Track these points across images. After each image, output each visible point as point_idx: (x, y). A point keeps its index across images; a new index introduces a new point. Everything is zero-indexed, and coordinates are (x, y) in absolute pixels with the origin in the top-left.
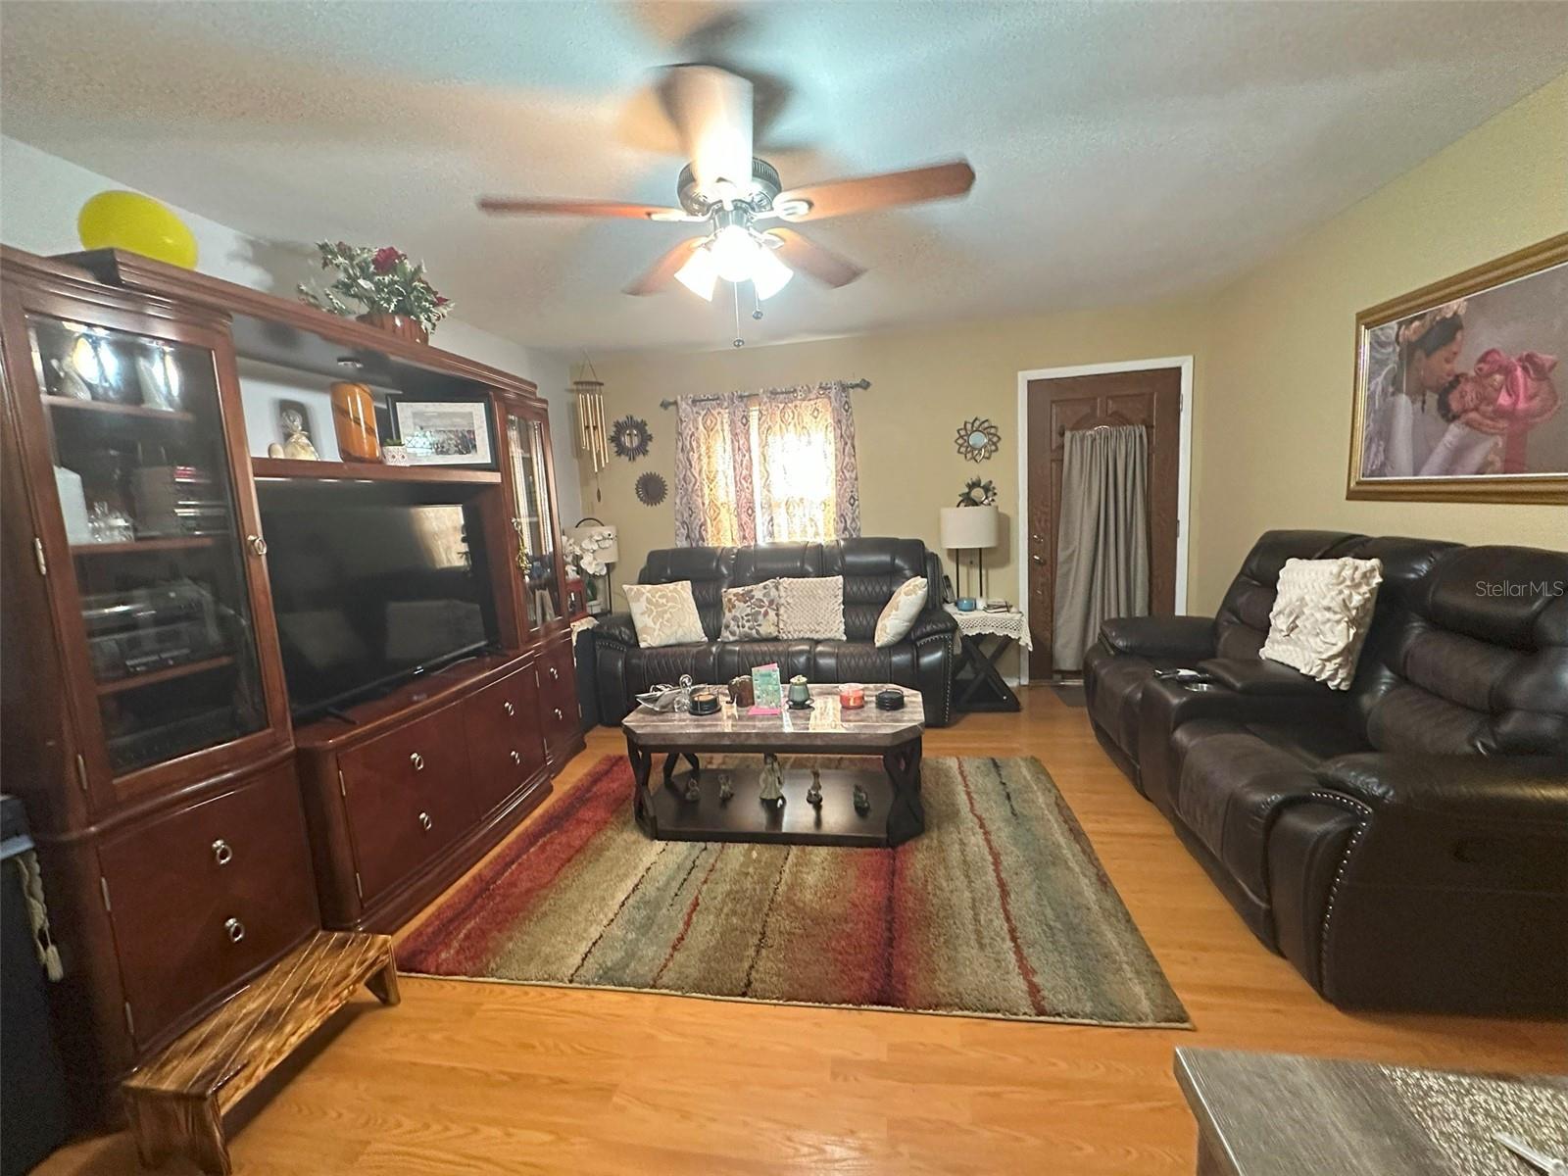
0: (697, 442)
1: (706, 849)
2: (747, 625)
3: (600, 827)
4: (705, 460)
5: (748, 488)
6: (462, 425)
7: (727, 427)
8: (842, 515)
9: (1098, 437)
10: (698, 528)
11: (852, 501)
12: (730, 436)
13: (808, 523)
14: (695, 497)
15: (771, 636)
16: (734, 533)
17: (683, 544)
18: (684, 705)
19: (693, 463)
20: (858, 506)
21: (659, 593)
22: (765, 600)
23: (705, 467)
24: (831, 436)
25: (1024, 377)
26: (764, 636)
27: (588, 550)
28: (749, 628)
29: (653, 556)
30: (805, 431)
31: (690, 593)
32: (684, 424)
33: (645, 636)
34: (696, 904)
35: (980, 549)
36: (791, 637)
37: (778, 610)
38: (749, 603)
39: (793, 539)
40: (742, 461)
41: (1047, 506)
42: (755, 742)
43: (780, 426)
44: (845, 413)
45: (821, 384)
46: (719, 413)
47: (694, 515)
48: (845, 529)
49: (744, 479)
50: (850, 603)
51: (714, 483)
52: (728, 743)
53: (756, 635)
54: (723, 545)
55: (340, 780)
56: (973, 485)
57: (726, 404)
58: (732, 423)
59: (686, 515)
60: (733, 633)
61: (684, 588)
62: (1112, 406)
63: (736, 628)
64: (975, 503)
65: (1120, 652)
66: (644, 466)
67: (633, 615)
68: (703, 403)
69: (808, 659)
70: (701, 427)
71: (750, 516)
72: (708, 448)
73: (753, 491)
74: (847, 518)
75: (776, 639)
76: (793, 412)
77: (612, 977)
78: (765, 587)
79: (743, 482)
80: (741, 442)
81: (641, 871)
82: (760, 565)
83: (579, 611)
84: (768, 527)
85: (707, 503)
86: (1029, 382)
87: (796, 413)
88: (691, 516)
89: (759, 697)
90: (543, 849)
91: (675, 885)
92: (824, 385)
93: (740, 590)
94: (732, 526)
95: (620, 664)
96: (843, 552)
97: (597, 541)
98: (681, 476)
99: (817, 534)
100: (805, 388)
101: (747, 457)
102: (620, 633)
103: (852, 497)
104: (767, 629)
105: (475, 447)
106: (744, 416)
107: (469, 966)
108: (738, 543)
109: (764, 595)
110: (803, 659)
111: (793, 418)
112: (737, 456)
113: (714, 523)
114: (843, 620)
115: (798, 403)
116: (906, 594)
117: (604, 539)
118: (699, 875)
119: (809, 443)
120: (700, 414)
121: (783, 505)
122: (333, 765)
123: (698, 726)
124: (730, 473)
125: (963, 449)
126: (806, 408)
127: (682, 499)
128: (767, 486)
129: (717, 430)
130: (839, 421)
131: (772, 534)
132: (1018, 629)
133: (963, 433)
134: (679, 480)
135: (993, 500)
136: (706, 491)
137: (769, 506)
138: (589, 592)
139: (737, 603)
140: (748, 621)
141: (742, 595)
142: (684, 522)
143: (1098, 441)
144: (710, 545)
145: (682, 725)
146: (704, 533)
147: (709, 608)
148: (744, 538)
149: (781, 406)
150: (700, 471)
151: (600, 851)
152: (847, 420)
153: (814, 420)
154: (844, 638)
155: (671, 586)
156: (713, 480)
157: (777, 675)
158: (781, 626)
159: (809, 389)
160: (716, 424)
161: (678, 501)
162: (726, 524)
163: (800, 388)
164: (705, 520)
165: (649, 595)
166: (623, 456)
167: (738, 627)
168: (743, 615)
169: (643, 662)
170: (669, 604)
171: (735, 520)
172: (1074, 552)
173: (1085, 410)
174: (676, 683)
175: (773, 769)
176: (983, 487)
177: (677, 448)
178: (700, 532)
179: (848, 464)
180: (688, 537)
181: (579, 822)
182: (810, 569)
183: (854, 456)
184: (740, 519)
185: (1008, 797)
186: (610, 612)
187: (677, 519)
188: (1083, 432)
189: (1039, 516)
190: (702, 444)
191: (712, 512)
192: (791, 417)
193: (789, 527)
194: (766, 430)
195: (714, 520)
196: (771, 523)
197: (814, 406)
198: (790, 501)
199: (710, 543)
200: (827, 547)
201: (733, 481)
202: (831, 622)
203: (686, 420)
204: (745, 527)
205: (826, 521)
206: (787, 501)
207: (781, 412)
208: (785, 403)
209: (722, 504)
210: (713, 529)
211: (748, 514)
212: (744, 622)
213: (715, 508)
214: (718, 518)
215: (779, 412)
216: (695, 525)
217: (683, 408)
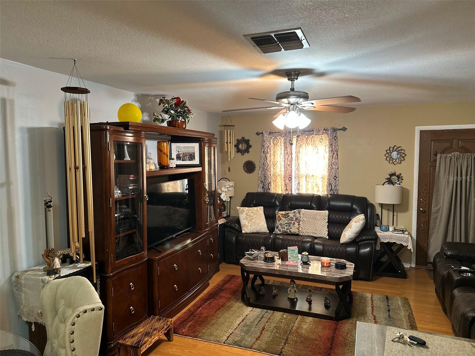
0: (270, 149)
1: (267, 312)
2: (286, 227)
3: (229, 299)
4: (272, 157)
5: (290, 169)
6: (190, 151)
7: (283, 144)
8: (330, 184)
9: (453, 157)
10: (267, 184)
11: (335, 178)
12: (284, 148)
13: (315, 186)
14: (267, 172)
15: (296, 233)
16: (283, 188)
17: (260, 190)
18: (262, 257)
19: (268, 158)
20: (338, 180)
21: (251, 211)
22: (294, 218)
23: (272, 160)
24: (327, 150)
25: (418, 129)
26: (293, 233)
27: (224, 191)
28: (286, 229)
29: (248, 194)
30: (316, 148)
31: (263, 211)
32: (265, 142)
33: (244, 228)
34: (264, 328)
35: (393, 204)
36: (304, 235)
37: (299, 222)
38: (287, 219)
39: (307, 192)
40: (288, 158)
41: (427, 187)
42: (288, 274)
43: (306, 145)
44: (335, 141)
45: (325, 128)
46: (280, 138)
47: (266, 179)
48: (331, 189)
49: (288, 165)
50: (331, 222)
51: (276, 166)
52: (278, 274)
53: (290, 233)
54: (277, 192)
55: (158, 269)
56: (392, 175)
57: (283, 135)
58: (285, 143)
59: (263, 179)
60: (280, 230)
61: (260, 210)
62: (461, 144)
63: (281, 228)
64: (393, 183)
65: (448, 257)
66: (247, 157)
67: (240, 219)
68: (273, 134)
69: (311, 245)
70: (272, 143)
71: (290, 181)
72: (274, 152)
73: (292, 171)
74: (332, 185)
75: (298, 235)
76: (311, 139)
77: (237, 344)
78: (294, 213)
79: (288, 166)
80: (288, 150)
81: (244, 316)
82: (293, 203)
83: (220, 216)
84: (297, 187)
85: (272, 174)
86: (420, 131)
87: (313, 140)
88: (265, 180)
89: (290, 258)
90: (209, 304)
91: (256, 322)
92: (326, 129)
93: (283, 212)
94: (282, 185)
95: (234, 238)
96: (329, 200)
97: (227, 188)
98: (262, 163)
99: (318, 191)
100: (317, 130)
101: (290, 157)
102: (235, 226)
103: (335, 176)
104: (294, 230)
105: (194, 158)
106: (290, 140)
107: (192, 334)
108: (284, 192)
109: (294, 216)
110: (308, 245)
111: (311, 142)
112: (286, 156)
113: (275, 183)
114: (327, 230)
115: (314, 136)
116: (355, 222)
117: (230, 187)
118: (264, 320)
119: (317, 153)
120: (272, 138)
121: (305, 177)
122: (157, 265)
123: (267, 266)
124: (283, 163)
125: (388, 159)
126: (317, 138)
127: (262, 172)
128: (298, 169)
129: (279, 145)
130: (332, 144)
131: (298, 189)
132: (407, 241)
133: (388, 151)
134: (261, 164)
135: (401, 182)
136: (272, 169)
137: (298, 177)
138: (223, 208)
139: (282, 218)
140: (286, 226)
141: (285, 215)
142: (262, 182)
143: (453, 160)
144: (272, 192)
145: (261, 265)
146: (270, 187)
147: (270, 218)
148: (287, 190)
149: (306, 137)
150: (270, 161)
151: (230, 307)
152: (335, 144)
153: (320, 143)
154: (328, 237)
155: (256, 208)
156: (275, 165)
157: (297, 251)
158: (300, 230)
159: (319, 130)
160: (278, 143)
161: (260, 173)
162: (280, 184)
163: (315, 130)
164: (271, 181)
165: (247, 212)
166: (239, 153)
167: (282, 228)
168: (285, 223)
169: (244, 239)
170: (255, 216)
171: (283, 182)
172: (440, 208)
173: (448, 145)
174: (259, 249)
175: (293, 286)
176: (397, 176)
177: (261, 151)
178: (268, 186)
179: (334, 162)
180: (263, 187)
181: (221, 297)
182: (315, 206)
183: (337, 159)
184: (285, 182)
185: (389, 311)
186: (229, 216)
187: (259, 180)
188: (446, 154)
189: (423, 191)
190: (272, 151)
191: (274, 178)
192: (310, 141)
193: (306, 187)
194: (299, 146)
195: (275, 181)
196: (299, 185)
197: (321, 138)
198: (307, 176)
199: (272, 191)
200: (323, 197)
201: (284, 166)
202: (322, 230)
203: (266, 141)
204: (287, 185)
205: (323, 185)
206: (306, 176)
207: (306, 139)
208: (309, 135)
209: (278, 175)
210: (274, 185)
211: (289, 180)
212: (285, 226)
213: (275, 177)
214: (276, 181)
215: (305, 139)
216: (266, 183)
217: (265, 136)
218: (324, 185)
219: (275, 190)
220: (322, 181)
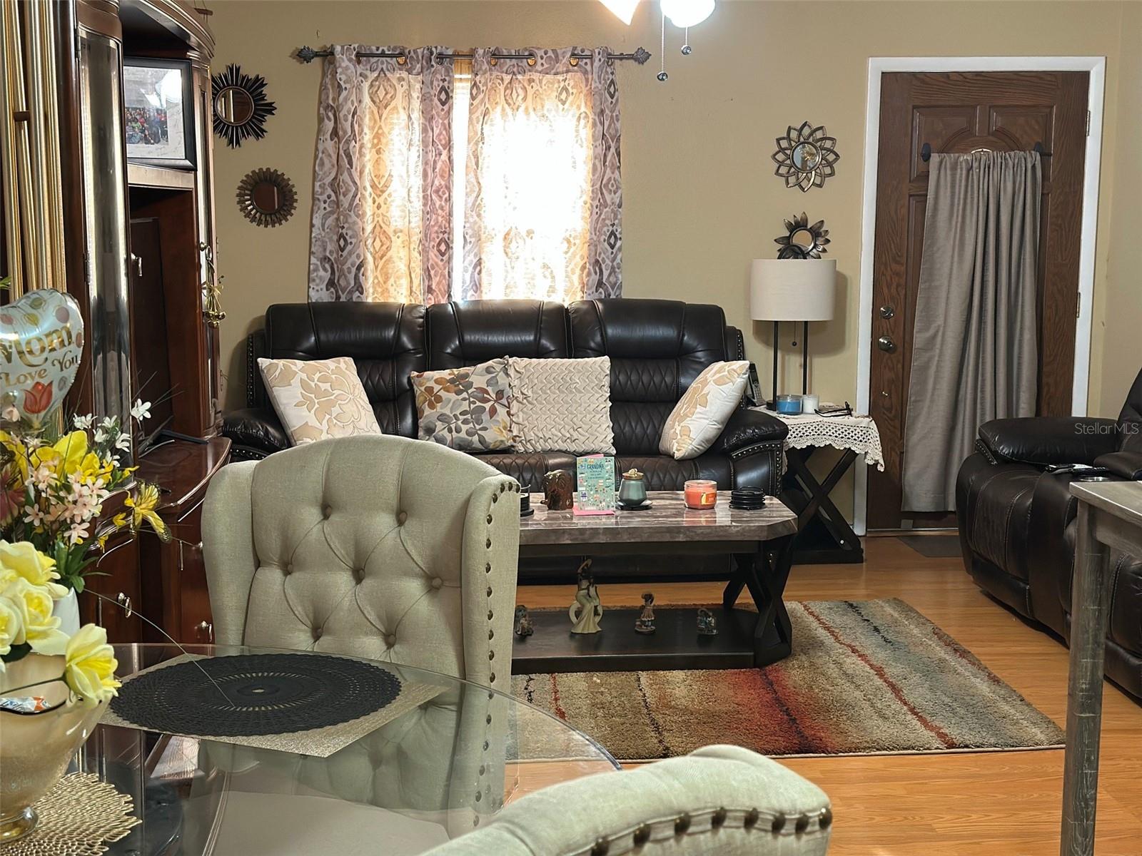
0: (361, 124)
2: (464, 428)
4: (370, 155)
5: (442, 208)
6: (143, 99)
7: (414, 105)
8: (597, 261)
9: (975, 165)
10: (354, 270)
11: (612, 241)
12: (420, 121)
13: (539, 272)
14: (354, 218)
15: (502, 446)
16: (416, 282)
17: (320, 294)
19: (354, 160)
20: (620, 249)
22: (489, 389)
23: (371, 168)
24: (586, 133)
25: (877, 66)
26: (491, 447)
28: (468, 433)
29: (276, 312)
30: (546, 124)
31: (356, 374)
32: (344, 93)
35: (806, 322)
37: (510, 406)
38: (465, 395)
40: (436, 162)
41: (902, 264)
43: (503, 110)
44: (610, 100)
45: (575, 48)
46: (401, 79)
47: (349, 248)
48: (600, 284)
49: (437, 191)
50: (621, 401)
51: (385, 195)
53: (480, 446)
54: (394, 301)
56: (797, 226)
57: (414, 66)
58: (425, 99)
59: (331, 246)
61: (347, 370)
62: (997, 120)
63: (444, 432)
64: (804, 255)
66: (255, 156)
67: (278, 405)
68: (374, 60)
70: (367, 99)
71: (443, 254)
72: (377, 136)
73: (450, 214)
74: (603, 266)
75: (508, 451)
76: (524, 89)
79: (435, 196)
80: (437, 131)
84: (472, 275)
85: (370, 228)
86: (883, 73)
87: (531, 92)
88: (342, 250)
89: (584, 496)
92: (578, 51)
93: (444, 374)
94: (410, 270)
96: (601, 322)
98: (328, 180)
99: (552, 290)
100: (550, 53)
101: (444, 157)
103: (613, 233)
104: (495, 434)
106: (443, 89)
108: (420, 298)
109: (488, 383)
111: (525, 99)
112: (429, 155)
113: (381, 264)
114: (611, 425)
115: (536, 76)
116: (719, 382)
120: (366, 77)
121: (501, 236)
124: (417, 182)
125: (783, 170)
126: (548, 85)
127: (325, 217)
128: (476, 207)
129: (397, 108)
130: (602, 112)
131: (477, 287)
132: (864, 440)
133: (784, 144)
134: (322, 187)
135: (824, 250)
136: (369, 208)
137: (476, 238)
140: (465, 422)
141: (452, 381)
142: (327, 259)
143: (975, 171)
144: (370, 300)
146: (362, 279)
148: (430, 290)
149: (507, 78)
150: (363, 173)
152: (612, 112)
153: (561, 106)
154: (614, 449)
155: (329, 363)
156: (383, 192)
158: (516, 432)
159: (557, 56)
160: (395, 97)
161: (317, 222)
162: (402, 265)
163: (541, 53)
164: (365, 258)
165: (304, 376)
167: (450, 431)
168: (458, 413)
171: (416, 260)
172: (937, 331)
173: (959, 122)
176: (810, 230)
177: (320, 131)
178: (356, 277)
179: (610, 179)
180: (331, 283)
182: (552, 346)
183: (619, 167)
184: (426, 259)
185: (876, 629)
187: (311, 254)
188: (957, 155)
189: (889, 278)
190: (366, 130)
191: (377, 244)
192: (520, 98)
193: (506, 277)
194: (479, 114)
195: (381, 258)
196: (479, 268)
197: (562, 84)
198: (512, 234)
199: (371, 296)
200: (577, 311)
201: (421, 195)
202: (595, 426)
203: (348, 86)
204: (432, 273)
205: (569, 269)
206: (508, 234)
207: (506, 89)
208: (514, 74)
209: (395, 232)
210: (378, 274)
211: (439, 251)
212: (459, 422)
213: (384, 239)
214: (389, 254)
215: (502, 88)
216: (348, 264)
217: (344, 65)
218: (571, 266)
219: (382, 293)
220: (566, 253)
